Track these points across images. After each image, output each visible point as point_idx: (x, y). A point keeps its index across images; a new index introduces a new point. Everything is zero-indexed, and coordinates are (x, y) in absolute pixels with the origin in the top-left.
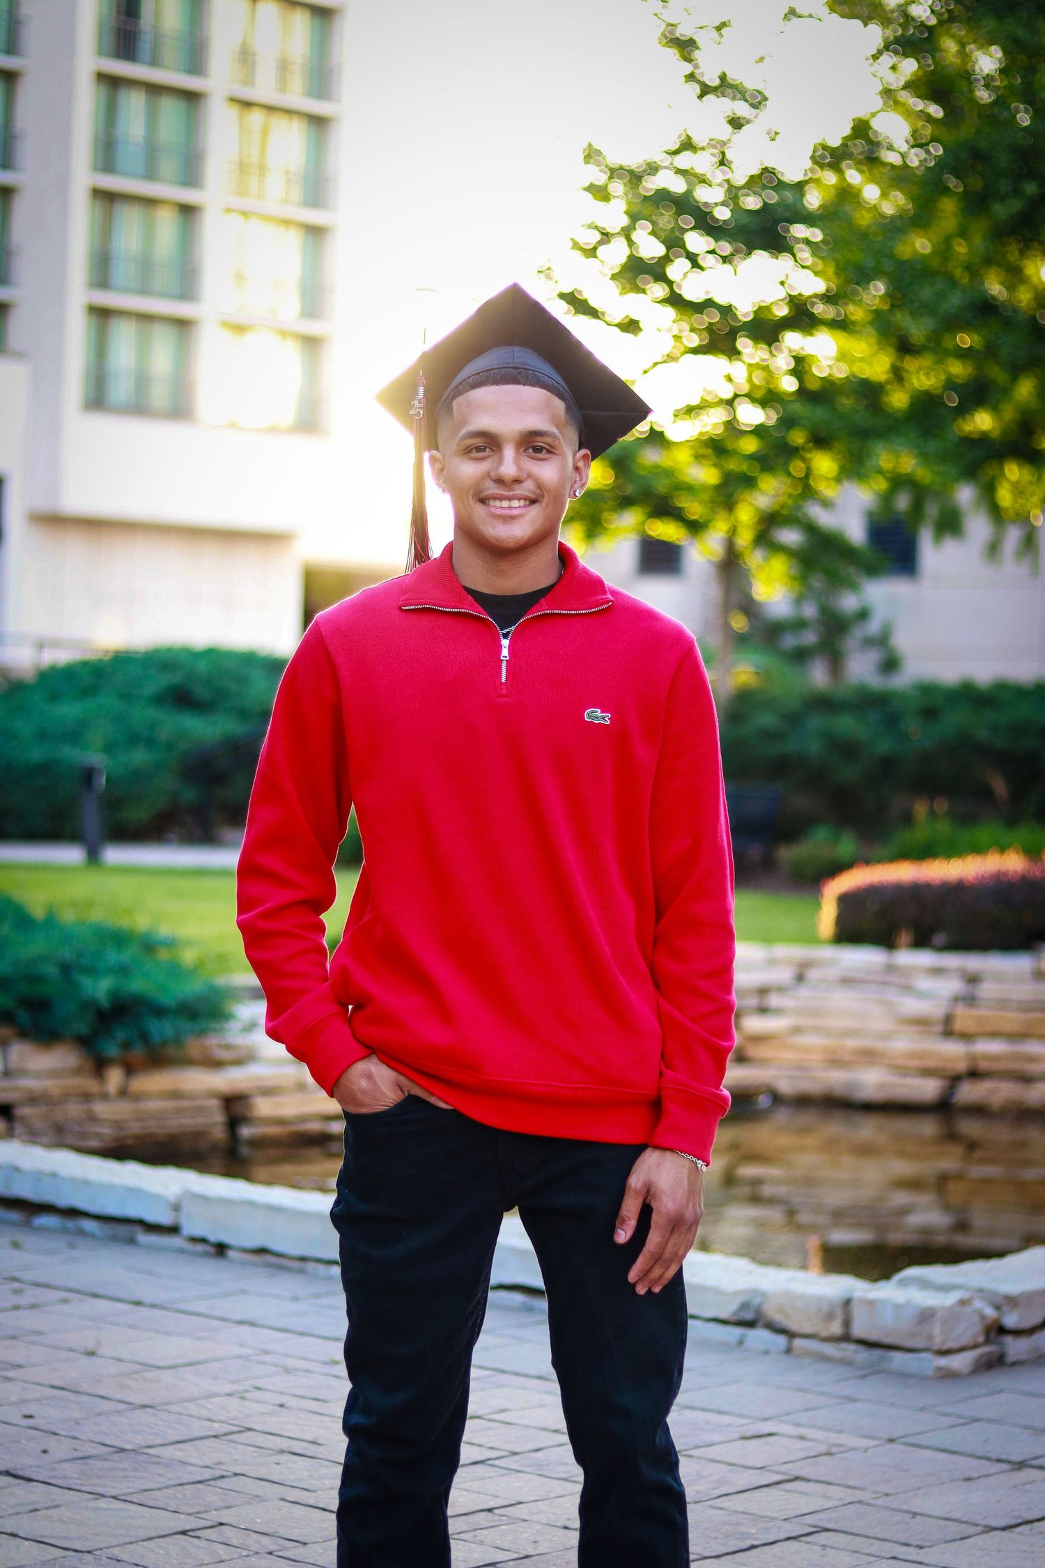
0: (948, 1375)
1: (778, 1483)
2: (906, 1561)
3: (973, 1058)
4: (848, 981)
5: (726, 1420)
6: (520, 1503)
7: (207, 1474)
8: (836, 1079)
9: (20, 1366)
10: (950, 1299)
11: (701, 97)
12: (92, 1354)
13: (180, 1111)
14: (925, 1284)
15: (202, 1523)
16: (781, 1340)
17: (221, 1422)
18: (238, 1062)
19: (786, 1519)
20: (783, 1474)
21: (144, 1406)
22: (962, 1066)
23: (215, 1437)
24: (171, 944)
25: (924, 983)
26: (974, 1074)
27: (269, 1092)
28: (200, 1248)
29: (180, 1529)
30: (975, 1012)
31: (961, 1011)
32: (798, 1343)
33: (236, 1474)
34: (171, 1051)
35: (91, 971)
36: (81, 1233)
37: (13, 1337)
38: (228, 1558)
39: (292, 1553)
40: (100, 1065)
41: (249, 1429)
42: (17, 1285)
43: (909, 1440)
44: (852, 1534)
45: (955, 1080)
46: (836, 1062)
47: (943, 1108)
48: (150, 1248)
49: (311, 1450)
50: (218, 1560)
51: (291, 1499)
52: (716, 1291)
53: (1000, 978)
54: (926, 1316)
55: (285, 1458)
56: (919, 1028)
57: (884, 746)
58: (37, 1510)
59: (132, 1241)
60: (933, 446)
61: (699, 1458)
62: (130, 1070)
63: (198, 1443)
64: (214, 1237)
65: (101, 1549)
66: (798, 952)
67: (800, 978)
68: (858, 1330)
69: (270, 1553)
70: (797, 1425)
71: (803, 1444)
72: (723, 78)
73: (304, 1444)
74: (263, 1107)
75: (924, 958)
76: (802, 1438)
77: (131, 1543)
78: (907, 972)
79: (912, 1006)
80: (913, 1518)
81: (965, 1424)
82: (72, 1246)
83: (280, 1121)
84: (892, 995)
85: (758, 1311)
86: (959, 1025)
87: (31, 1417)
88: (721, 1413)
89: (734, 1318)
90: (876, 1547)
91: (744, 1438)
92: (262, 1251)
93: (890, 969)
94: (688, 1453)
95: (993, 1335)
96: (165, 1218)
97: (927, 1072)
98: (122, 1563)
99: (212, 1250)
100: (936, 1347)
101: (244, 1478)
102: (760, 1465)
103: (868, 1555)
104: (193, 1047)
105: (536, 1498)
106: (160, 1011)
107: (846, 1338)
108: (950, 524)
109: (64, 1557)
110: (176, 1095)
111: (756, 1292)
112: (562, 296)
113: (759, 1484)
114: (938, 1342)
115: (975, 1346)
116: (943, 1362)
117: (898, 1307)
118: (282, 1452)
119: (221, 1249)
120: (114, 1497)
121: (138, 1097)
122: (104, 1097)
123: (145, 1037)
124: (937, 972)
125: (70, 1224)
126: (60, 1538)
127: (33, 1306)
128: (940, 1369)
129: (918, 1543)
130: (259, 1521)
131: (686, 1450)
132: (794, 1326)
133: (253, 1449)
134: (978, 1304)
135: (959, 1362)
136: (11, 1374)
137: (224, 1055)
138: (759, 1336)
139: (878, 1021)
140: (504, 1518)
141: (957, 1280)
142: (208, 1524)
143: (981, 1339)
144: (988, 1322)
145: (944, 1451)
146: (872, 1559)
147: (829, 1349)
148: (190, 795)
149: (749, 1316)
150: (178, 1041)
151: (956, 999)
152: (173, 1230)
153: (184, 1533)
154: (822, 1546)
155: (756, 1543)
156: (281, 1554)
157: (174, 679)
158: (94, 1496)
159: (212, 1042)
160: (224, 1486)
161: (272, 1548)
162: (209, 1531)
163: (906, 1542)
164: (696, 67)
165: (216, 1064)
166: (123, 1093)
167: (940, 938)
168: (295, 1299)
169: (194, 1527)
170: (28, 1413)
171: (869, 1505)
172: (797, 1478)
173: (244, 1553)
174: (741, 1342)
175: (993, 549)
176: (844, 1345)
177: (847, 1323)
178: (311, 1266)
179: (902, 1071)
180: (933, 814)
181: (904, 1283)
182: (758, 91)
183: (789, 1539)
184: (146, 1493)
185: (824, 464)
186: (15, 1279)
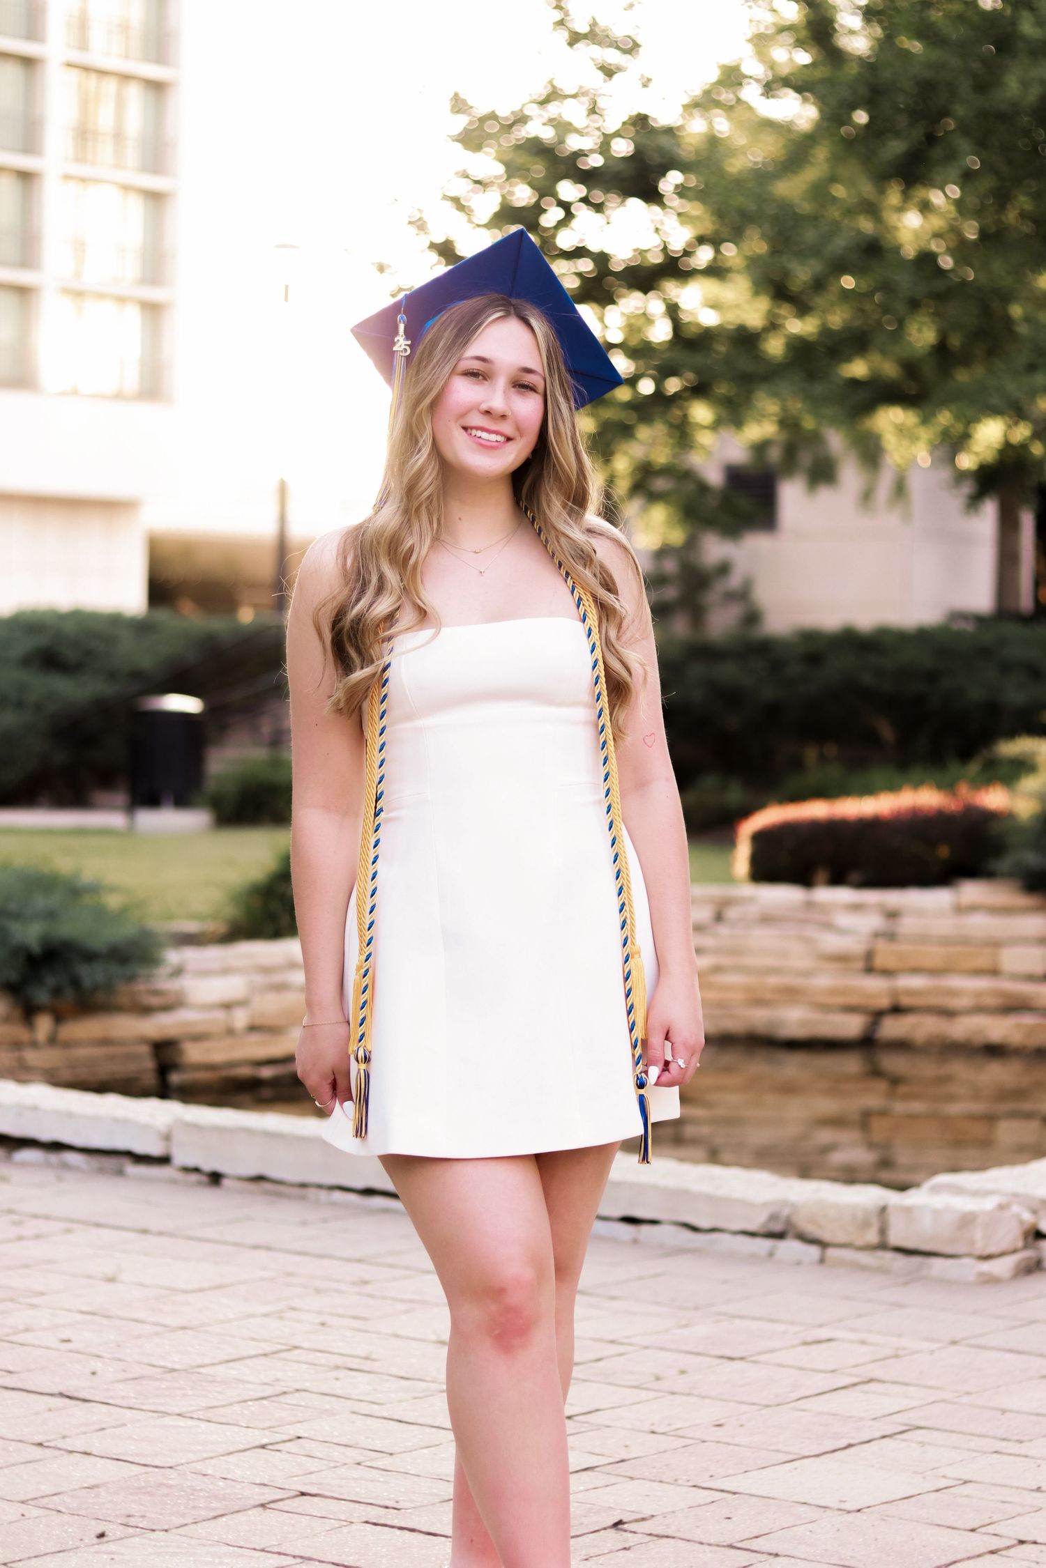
0: (990, 1281)
1: (854, 1385)
2: (1010, 1454)
3: (895, 993)
4: (767, 919)
5: (780, 1327)
6: (598, 1410)
7: (268, 1391)
8: (758, 1018)
9: (42, 1294)
10: (989, 1204)
11: (571, 44)
12: (112, 1280)
13: (111, 1058)
14: (958, 1190)
15: (278, 1438)
16: (814, 1251)
17: (266, 1341)
18: (167, 1008)
19: (875, 1419)
20: (856, 1376)
21: (183, 1328)
22: (884, 1002)
23: (265, 1355)
24: (95, 889)
25: (844, 920)
26: (897, 1010)
27: (198, 1038)
28: (194, 1177)
29: (257, 1443)
30: (895, 947)
31: (882, 946)
32: (831, 1252)
33: (298, 1390)
34: (100, 997)
35: (17, 916)
36: (65, 1166)
37: (26, 1266)
38: (316, 1470)
39: (380, 1463)
40: (29, 1012)
41: (296, 1347)
42: (15, 1217)
43: (973, 1342)
44: (946, 1431)
45: (878, 1015)
46: (758, 1002)
47: (867, 1043)
48: (141, 1180)
49: (367, 1365)
50: (308, 1472)
51: (364, 1412)
52: (744, 1203)
53: (920, 913)
54: (967, 1221)
55: (342, 1373)
56: (838, 965)
57: (768, 693)
58: (103, 1429)
59: (120, 1173)
60: (819, 389)
61: (766, 1363)
62: (59, 1018)
63: (248, 1361)
64: (208, 1166)
65: (182, 1464)
66: (716, 891)
67: (719, 917)
68: (895, 1238)
69: (359, 1464)
70: (853, 1330)
71: (864, 1349)
72: (594, 24)
73: (357, 1360)
74: (194, 1053)
75: (843, 895)
76: (863, 1342)
77: (212, 1458)
78: (824, 908)
79: (832, 942)
80: (1002, 1414)
81: (1021, 1326)
82: (60, 1179)
83: (211, 1067)
84: (812, 932)
85: (788, 1222)
86: (879, 962)
87: (69, 1341)
88: (771, 1321)
89: (763, 1230)
90: (974, 1443)
91: (805, 1343)
92: (260, 1179)
93: (810, 905)
94: (754, 1358)
95: (1030, 1239)
96: (155, 1150)
97: (850, 1009)
98: (208, 1477)
99: (204, 1179)
100: (978, 1252)
101: (307, 1393)
102: (830, 1368)
103: (969, 1450)
104: (123, 994)
105: (614, 1405)
106: (90, 957)
107: (883, 1246)
108: (822, 474)
109: (146, 1473)
110: (106, 1042)
111: (784, 1203)
112: (433, 246)
113: (835, 1387)
114: (980, 1248)
115: (1015, 1251)
116: (985, 1267)
117: (936, 1213)
118: (337, 1367)
119: (215, 1178)
120: (179, 1415)
121: (68, 1045)
122: (34, 1044)
123: (76, 983)
124: (856, 908)
125: (54, 1157)
126: (137, 1455)
127: (38, 1237)
128: (981, 1274)
129: (1018, 1438)
130: (336, 1434)
131: (751, 1356)
132: (826, 1236)
133: (305, 1366)
134: (1016, 1209)
135: (1002, 1267)
136: (35, 1301)
137: (154, 1001)
138: (790, 1247)
139: (799, 958)
140: (586, 1425)
141: (990, 1186)
142: (286, 1437)
143: (1020, 1244)
144: (1026, 1226)
145: (1010, 1351)
146: (975, 1454)
147: (865, 1258)
148: (60, 757)
149: (777, 1227)
150: (109, 987)
151: (877, 935)
152: (164, 1160)
153: (263, 1447)
154: (920, 1443)
155: (852, 1441)
156: (369, 1464)
157: (42, 641)
158: (160, 1414)
159: (140, 987)
160: (289, 1402)
161: (360, 1459)
162: (288, 1444)
163: (1004, 1436)
164: (567, 14)
165: (146, 1011)
166: (53, 1041)
167: (855, 876)
168: (304, 1223)
169: (272, 1441)
170: (65, 1338)
171: (954, 1403)
172: (871, 1380)
173: (332, 1464)
174: (771, 1254)
175: (867, 496)
176: (880, 1254)
177: (883, 1231)
178: (311, 1192)
179: (825, 1008)
180: (823, 759)
181: (936, 1190)
182: (629, 37)
183: (884, 1437)
184: (211, 1410)
185: (701, 412)
186: (10, 1212)
